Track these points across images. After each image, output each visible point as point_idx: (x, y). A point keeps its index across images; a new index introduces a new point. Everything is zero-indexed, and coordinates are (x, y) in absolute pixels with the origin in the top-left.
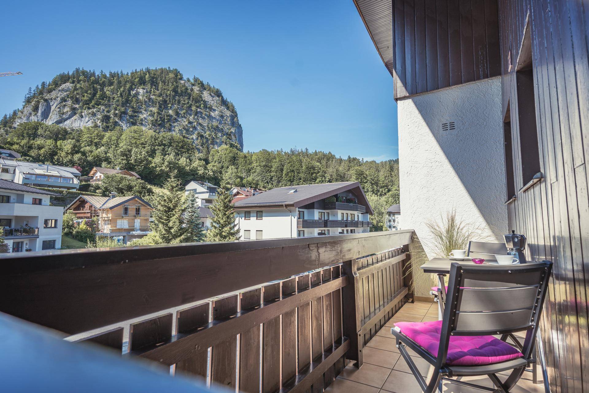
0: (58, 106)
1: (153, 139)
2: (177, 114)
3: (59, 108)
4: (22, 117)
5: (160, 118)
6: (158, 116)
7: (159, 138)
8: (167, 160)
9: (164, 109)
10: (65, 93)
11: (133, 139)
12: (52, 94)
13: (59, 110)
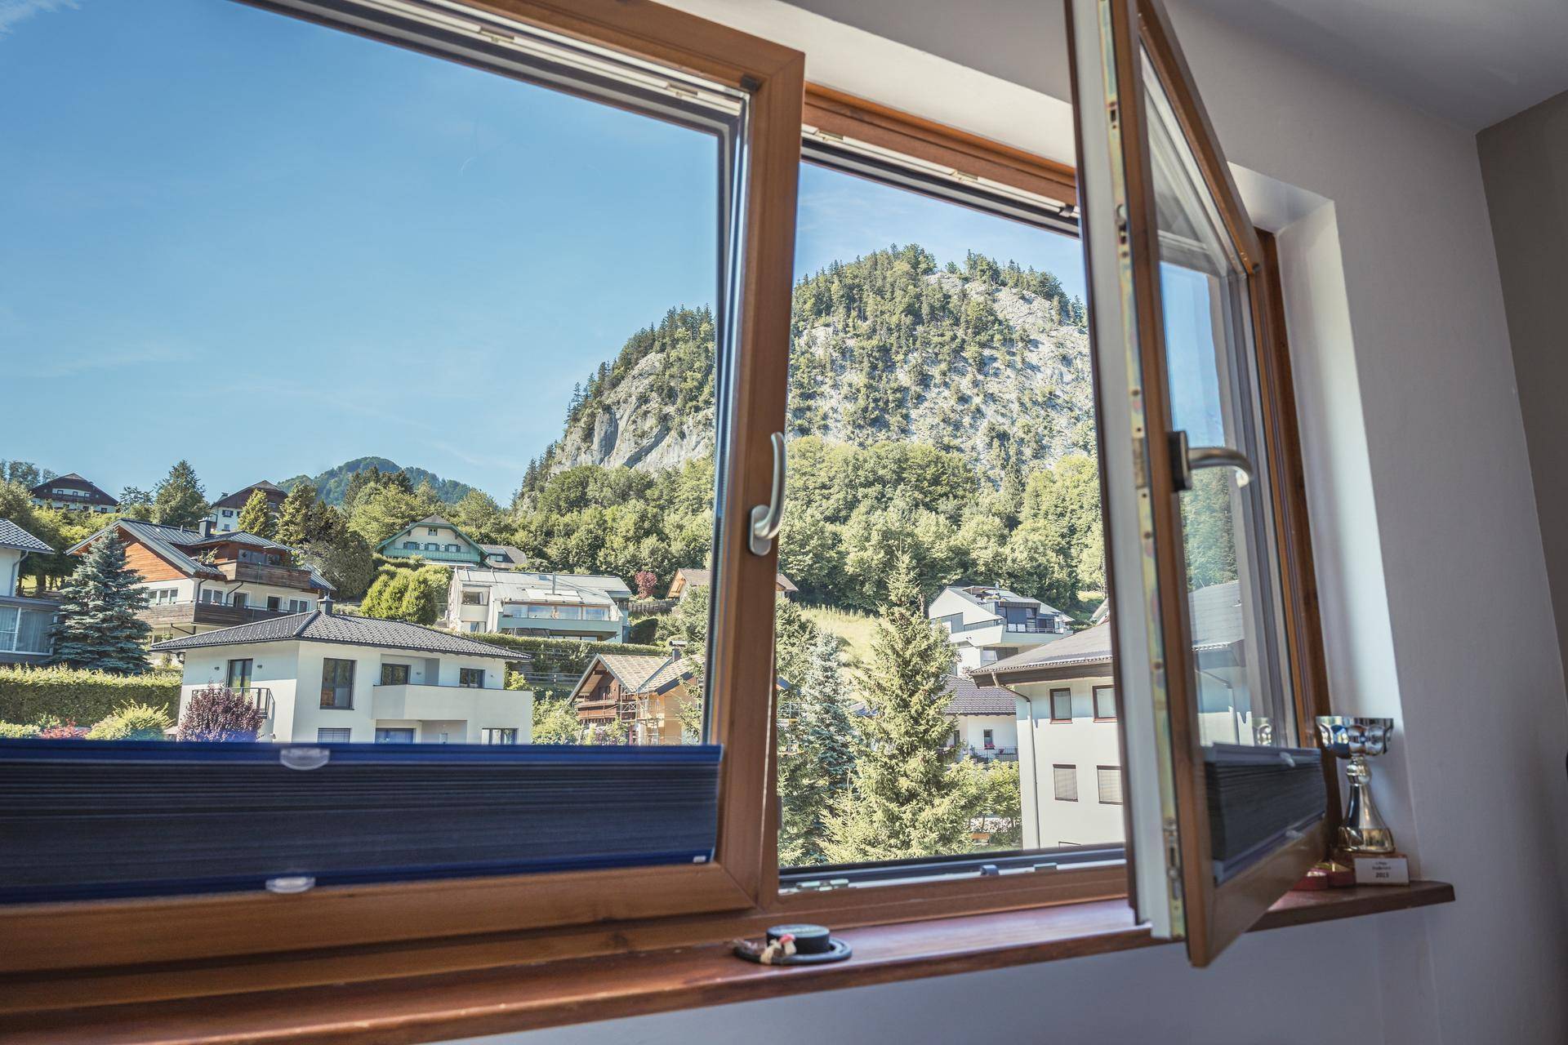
0: (632, 418)
1: (850, 468)
2: (924, 380)
3: (634, 422)
4: (564, 461)
5: (876, 400)
6: (868, 397)
7: (865, 461)
8: (878, 527)
9: (883, 371)
10: (646, 382)
11: (797, 476)
12: (618, 389)
13: (634, 427)
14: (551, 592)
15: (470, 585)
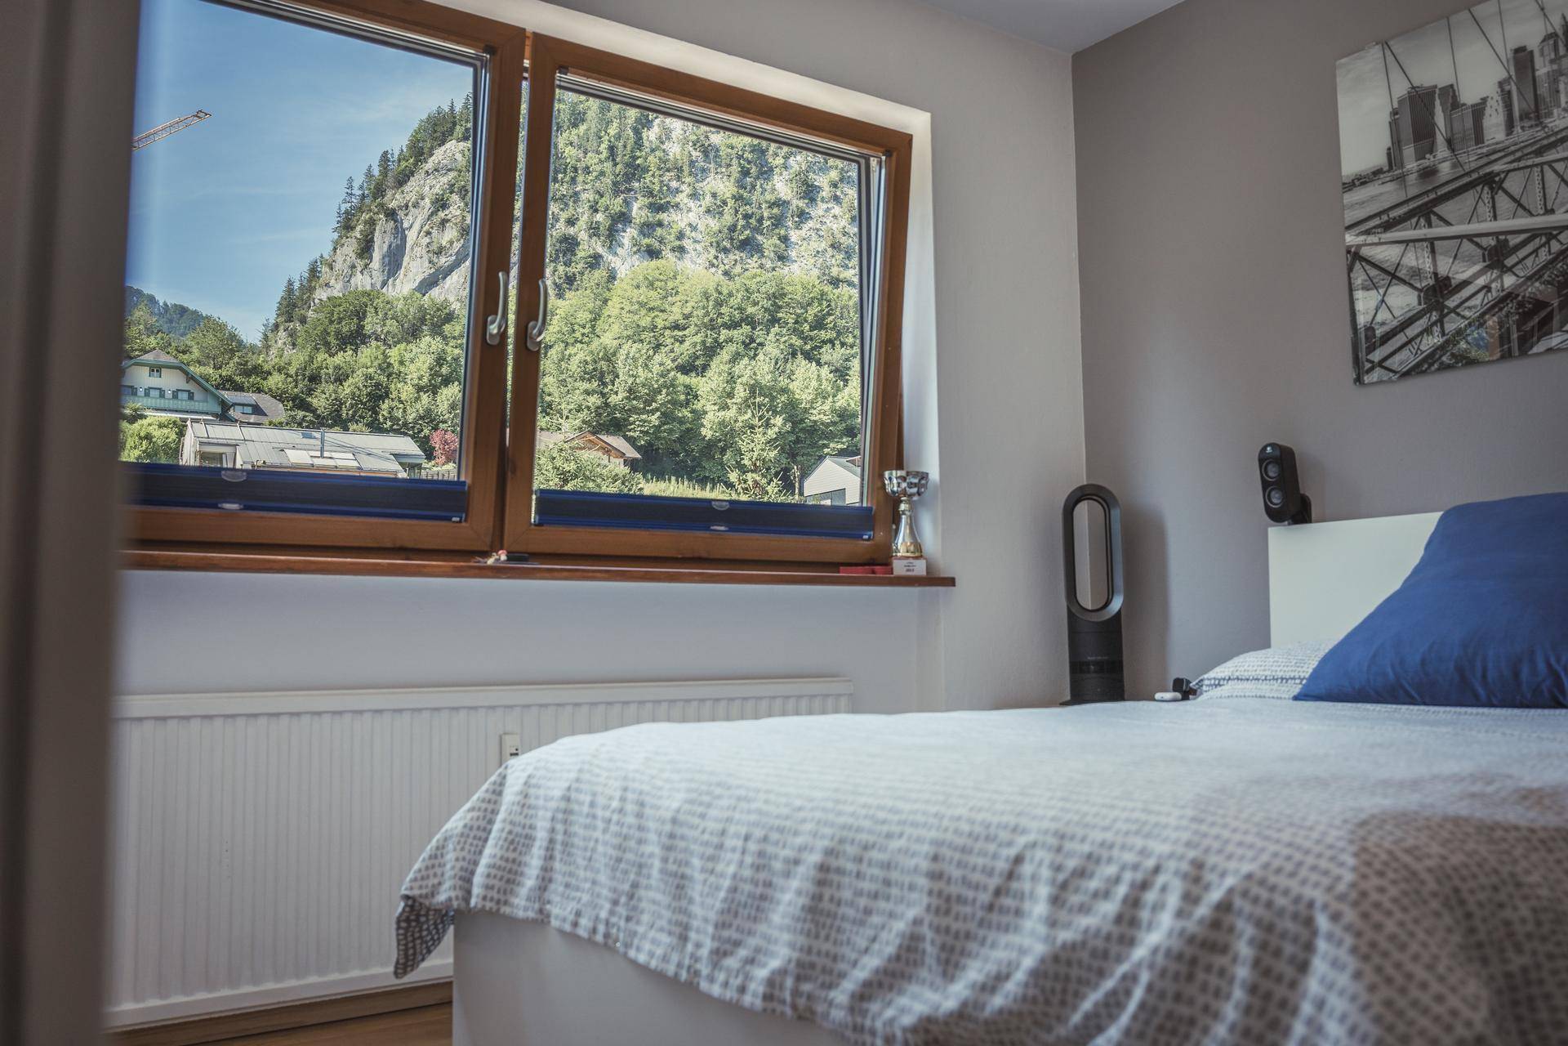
0: (426, 228)
1: (711, 303)
2: (809, 192)
3: (428, 233)
4: (332, 282)
5: (747, 217)
6: (737, 212)
7: (730, 295)
8: (744, 379)
9: (757, 178)
10: (445, 180)
11: (643, 312)
12: (406, 188)
13: (427, 240)
14: (318, 454)
15: (209, 444)
